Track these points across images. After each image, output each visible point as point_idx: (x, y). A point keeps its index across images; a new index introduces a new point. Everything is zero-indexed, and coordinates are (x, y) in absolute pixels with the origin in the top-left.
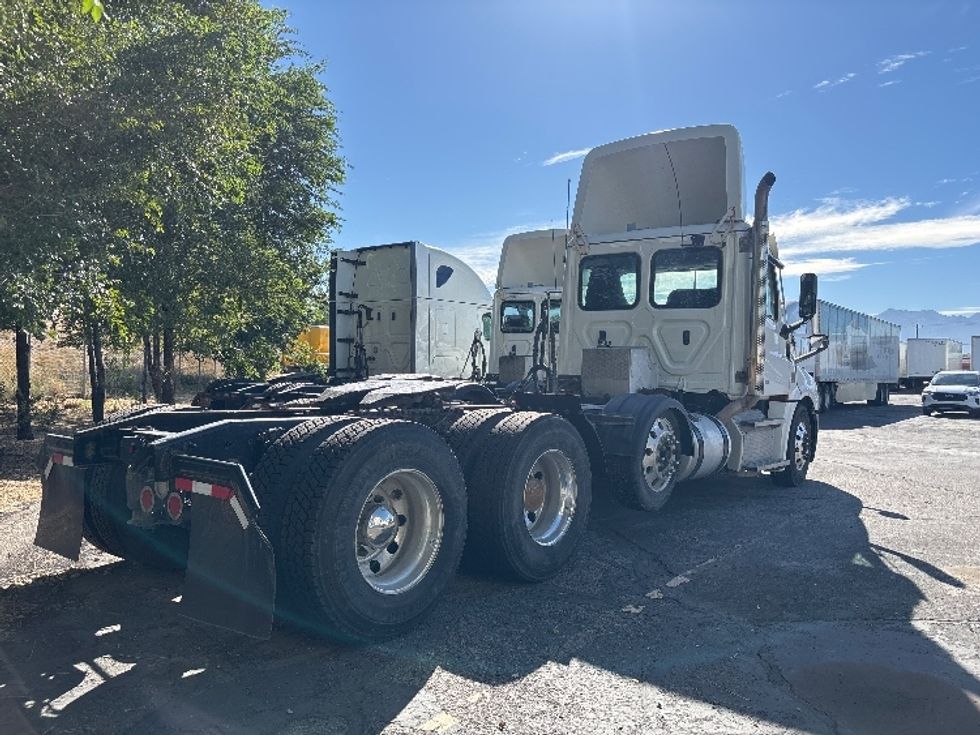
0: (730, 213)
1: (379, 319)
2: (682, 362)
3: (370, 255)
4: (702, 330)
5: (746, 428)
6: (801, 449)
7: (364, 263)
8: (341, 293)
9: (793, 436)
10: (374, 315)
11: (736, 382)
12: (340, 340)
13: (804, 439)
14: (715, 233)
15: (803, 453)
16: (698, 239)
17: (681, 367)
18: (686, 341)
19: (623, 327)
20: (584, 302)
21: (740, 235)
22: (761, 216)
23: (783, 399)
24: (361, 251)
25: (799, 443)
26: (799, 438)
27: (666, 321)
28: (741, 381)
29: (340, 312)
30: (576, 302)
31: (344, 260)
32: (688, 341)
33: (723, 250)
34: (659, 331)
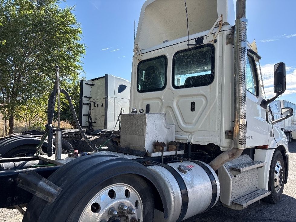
0: (219, 19)
1: (98, 106)
2: (191, 123)
3: (96, 81)
4: (202, 102)
5: (235, 172)
6: (278, 179)
7: (94, 85)
8: (84, 97)
9: (272, 171)
10: (96, 105)
11: (226, 138)
12: (84, 115)
13: (280, 172)
14: (209, 35)
15: (280, 182)
16: (199, 40)
17: (190, 127)
18: (193, 109)
19: (158, 101)
20: (140, 88)
21: (226, 33)
22: (240, 16)
23: (265, 147)
24: (93, 80)
25: (277, 176)
26: (276, 172)
27: (182, 96)
28: (229, 138)
29: (84, 104)
30: (136, 88)
31: (86, 84)
32: (194, 109)
33: (215, 45)
34: (177, 102)
